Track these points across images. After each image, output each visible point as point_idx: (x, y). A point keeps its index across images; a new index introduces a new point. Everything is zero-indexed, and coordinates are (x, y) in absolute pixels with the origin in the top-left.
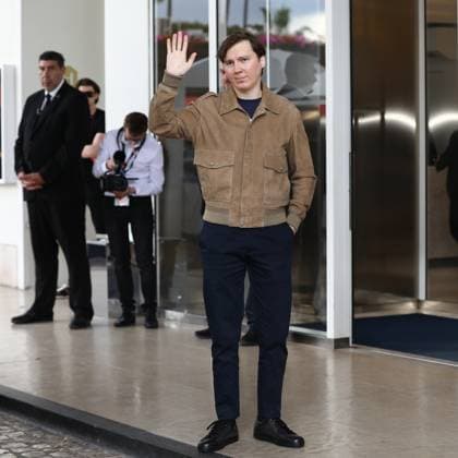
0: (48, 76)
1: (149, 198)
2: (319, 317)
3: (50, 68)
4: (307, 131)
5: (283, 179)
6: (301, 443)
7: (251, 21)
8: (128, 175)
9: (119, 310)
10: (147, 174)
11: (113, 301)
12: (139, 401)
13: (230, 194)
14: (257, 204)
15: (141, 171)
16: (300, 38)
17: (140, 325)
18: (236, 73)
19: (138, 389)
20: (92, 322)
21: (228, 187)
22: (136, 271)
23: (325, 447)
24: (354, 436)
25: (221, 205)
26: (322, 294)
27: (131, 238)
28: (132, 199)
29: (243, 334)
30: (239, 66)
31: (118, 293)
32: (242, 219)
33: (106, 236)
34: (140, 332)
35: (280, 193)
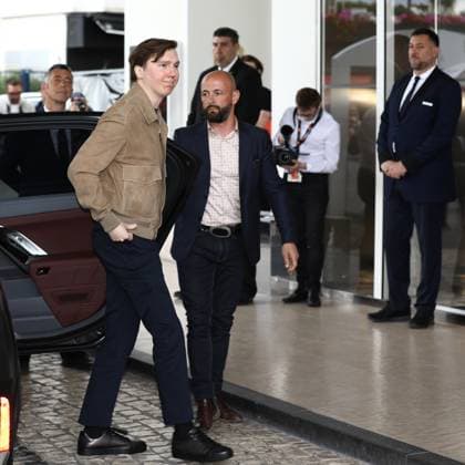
0: (220, 52)
3: (223, 44)
11: (276, 279)
33: (271, 214)
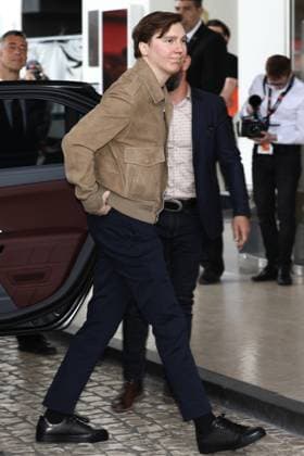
3: (186, 9)
11: (244, 255)
20: (223, 278)
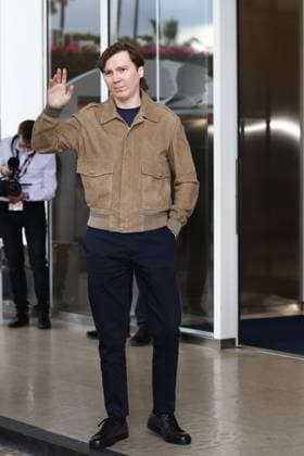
1: (42, 203)
2: (206, 318)
4: (188, 139)
5: (163, 185)
6: (188, 440)
7: (141, 33)
8: (22, 181)
9: (13, 312)
10: (40, 180)
11: (7, 302)
12: (32, 399)
13: (110, 201)
14: (136, 210)
15: (34, 176)
16: (188, 49)
17: (33, 325)
18: (115, 83)
19: (32, 388)
21: (108, 194)
22: (29, 273)
23: (212, 444)
24: (240, 433)
25: (102, 211)
26: (209, 296)
27: (25, 242)
28: (26, 204)
29: (132, 334)
30: (117, 75)
31: (12, 295)
32: (122, 225)
33: (1, 240)
34: (33, 332)
35: (160, 198)
